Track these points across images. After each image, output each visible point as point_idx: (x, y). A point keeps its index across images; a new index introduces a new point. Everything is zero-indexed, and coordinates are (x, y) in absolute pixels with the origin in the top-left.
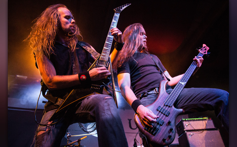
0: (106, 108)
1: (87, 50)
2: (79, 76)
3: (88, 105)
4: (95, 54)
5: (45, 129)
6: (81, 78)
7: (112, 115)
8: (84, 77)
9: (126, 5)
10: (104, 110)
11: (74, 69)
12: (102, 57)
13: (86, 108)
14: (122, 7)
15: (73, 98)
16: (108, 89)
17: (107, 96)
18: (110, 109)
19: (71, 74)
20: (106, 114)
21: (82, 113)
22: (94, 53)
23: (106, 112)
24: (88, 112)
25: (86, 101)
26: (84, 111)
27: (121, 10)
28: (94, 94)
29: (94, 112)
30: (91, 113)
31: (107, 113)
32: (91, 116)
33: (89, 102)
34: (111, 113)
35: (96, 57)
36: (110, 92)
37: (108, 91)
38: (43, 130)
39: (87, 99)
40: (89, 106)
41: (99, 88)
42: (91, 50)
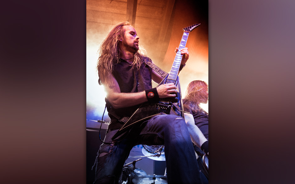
0: (176, 129)
1: (153, 68)
2: (147, 93)
3: (155, 126)
4: (162, 73)
5: (107, 151)
6: (148, 95)
7: (183, 138)
8: (152, 94)
9: (195, 25)
10: (174, 132)
11: (139, 87)
12: (170, 76)
13: (153, 129)
14: (191, 27)
15: (138, 116)
16: (176, 109)
17: (178, 117)
18: (180, 130)
19: (136, 91)
20: (176, 136)
21: (148, 134)
22: (160, 72)
23: (176, 134)
24: (155, 133)
25: (153, 121)
26: (150, 133)
27: (190, 29)
28: (162, 114)
29: (163, 134)
30: (159, 134)
31: (178, 135)
32: (159, 138)
33: (157, 123)
34: (182, 135)
35: (163, 77)
36: (178, 113)
37: (176, 112)
38: (105, 151)
39: (154, 119)
40: (157, 127)
41: (166, 108)
42: (157, 69)
